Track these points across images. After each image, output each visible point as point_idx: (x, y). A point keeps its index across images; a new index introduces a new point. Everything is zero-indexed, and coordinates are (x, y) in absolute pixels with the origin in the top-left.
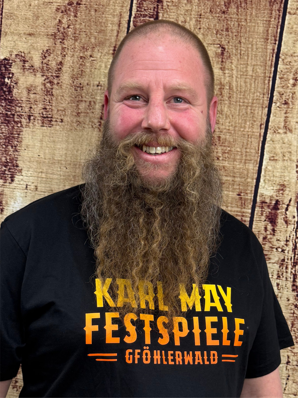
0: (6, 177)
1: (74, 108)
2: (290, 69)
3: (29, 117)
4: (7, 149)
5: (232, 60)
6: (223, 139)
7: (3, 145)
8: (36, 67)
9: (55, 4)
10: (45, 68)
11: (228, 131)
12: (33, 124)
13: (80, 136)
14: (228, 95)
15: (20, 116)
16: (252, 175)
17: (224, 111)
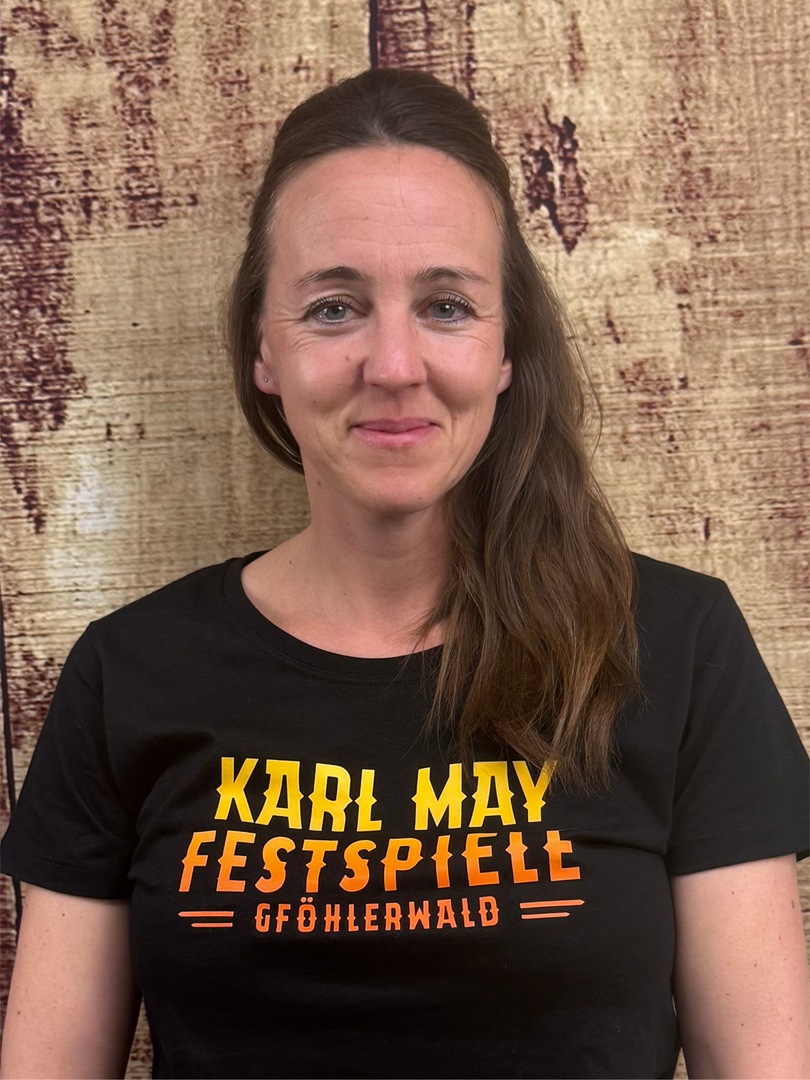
0: (36, 412)
1: (227, 153)
3: (86, 203)
4: (27, 320)
6: (718, 176)
7: (12, 307)
8: (85, 38)
10: (116, 39)
11: (731, 148)
12: (101, 224)
14: (714, 36)
15: (56, 206)
17: (709, 89)
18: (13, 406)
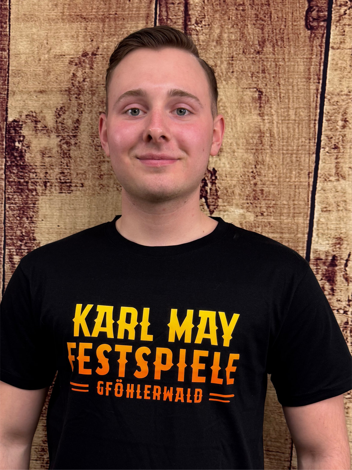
0: (22, 253)
1: (95, 170)
2: (338, 109)
3: (45, 183)
4: (22, 221)
5: (271, 104)
6: (266, 192)
7: (17, 216)
8: (49, 127)
9: (68, 57)
10: (60, 128)
11: (271, 183)
12: (50, 191)
14: (269, 143)
15: (35, 183)
16: (303, 229)
17: (265, 161)
18: (14, 250)
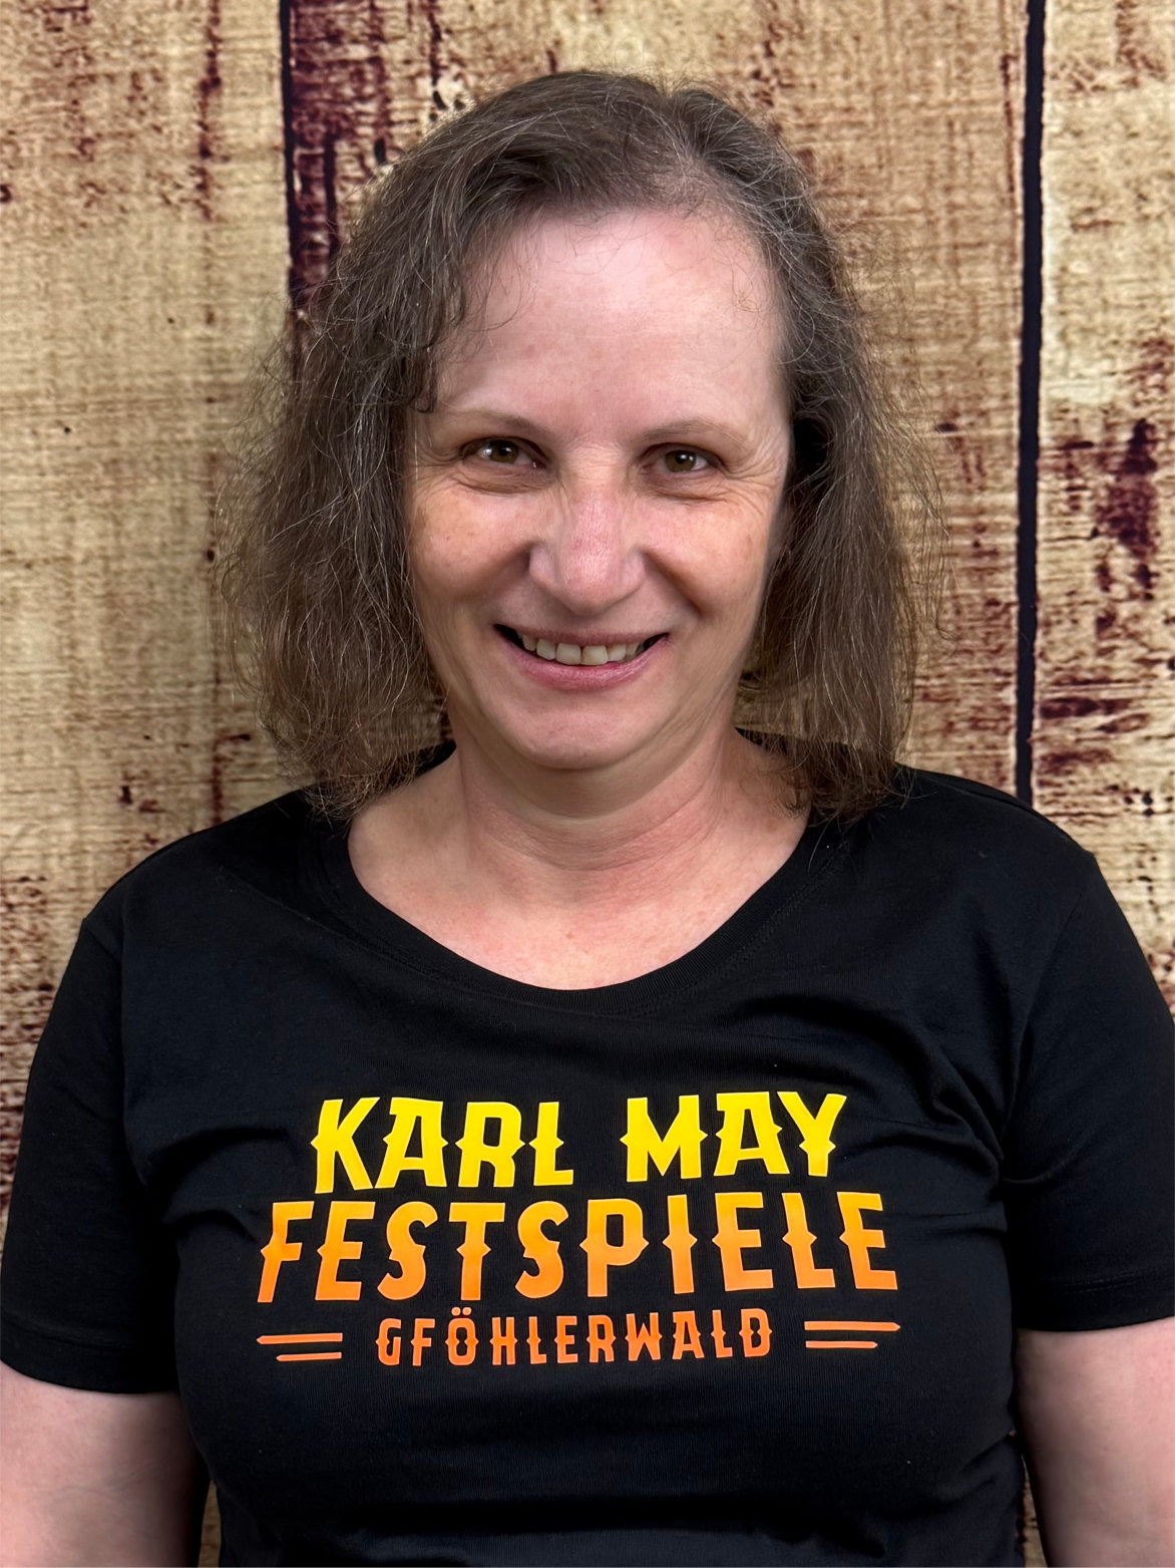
1: (56, 121)
6: (825, 162)
11: (845, 117)
13: (111, 257)
16: (997, 316)
17: (810, 23)
